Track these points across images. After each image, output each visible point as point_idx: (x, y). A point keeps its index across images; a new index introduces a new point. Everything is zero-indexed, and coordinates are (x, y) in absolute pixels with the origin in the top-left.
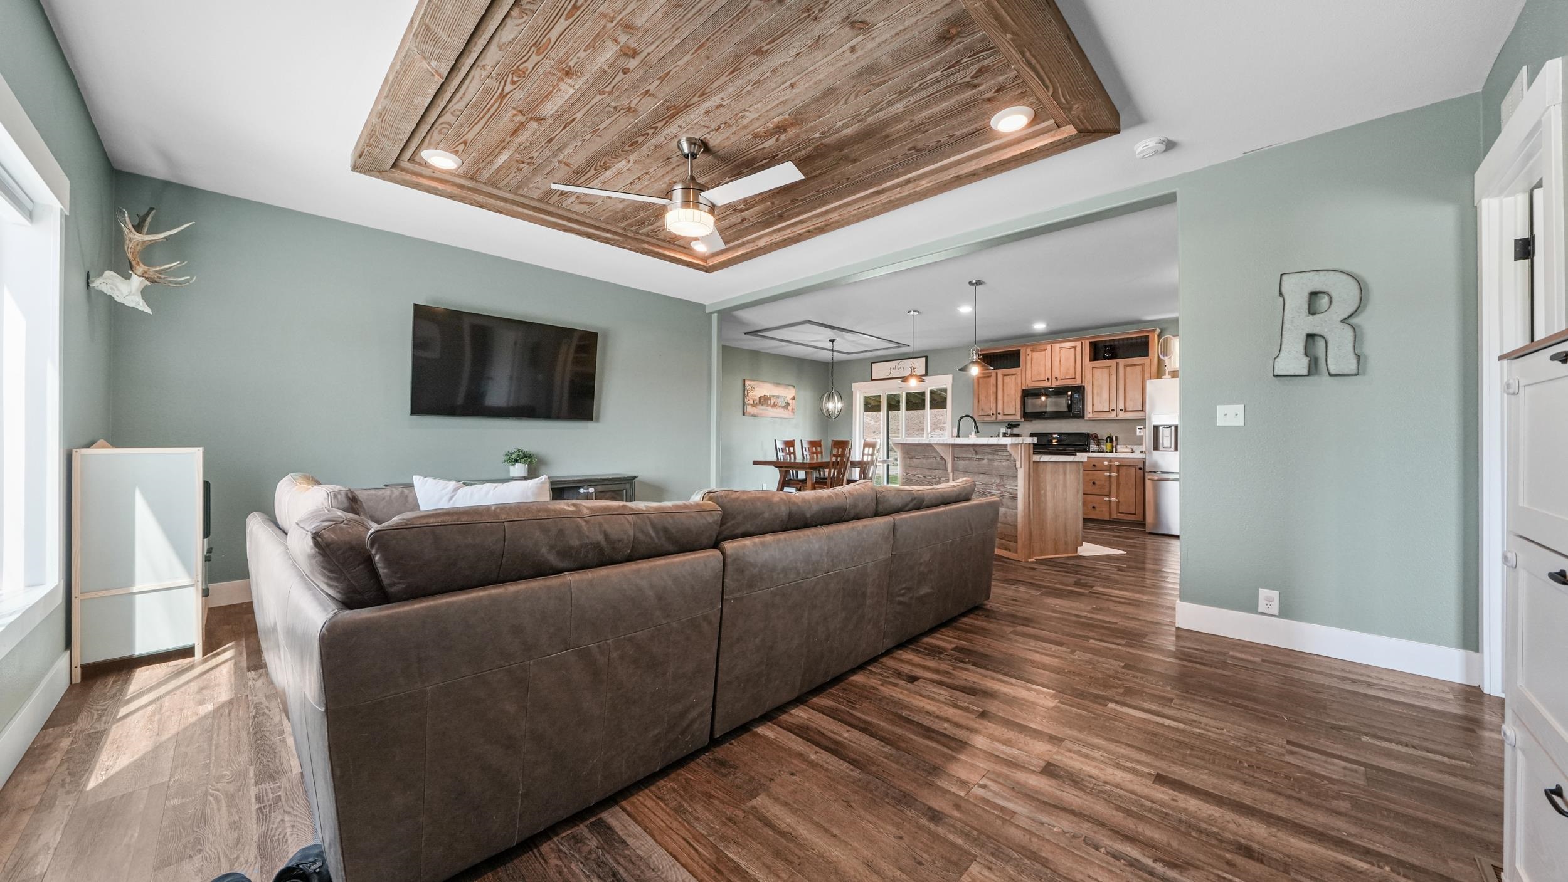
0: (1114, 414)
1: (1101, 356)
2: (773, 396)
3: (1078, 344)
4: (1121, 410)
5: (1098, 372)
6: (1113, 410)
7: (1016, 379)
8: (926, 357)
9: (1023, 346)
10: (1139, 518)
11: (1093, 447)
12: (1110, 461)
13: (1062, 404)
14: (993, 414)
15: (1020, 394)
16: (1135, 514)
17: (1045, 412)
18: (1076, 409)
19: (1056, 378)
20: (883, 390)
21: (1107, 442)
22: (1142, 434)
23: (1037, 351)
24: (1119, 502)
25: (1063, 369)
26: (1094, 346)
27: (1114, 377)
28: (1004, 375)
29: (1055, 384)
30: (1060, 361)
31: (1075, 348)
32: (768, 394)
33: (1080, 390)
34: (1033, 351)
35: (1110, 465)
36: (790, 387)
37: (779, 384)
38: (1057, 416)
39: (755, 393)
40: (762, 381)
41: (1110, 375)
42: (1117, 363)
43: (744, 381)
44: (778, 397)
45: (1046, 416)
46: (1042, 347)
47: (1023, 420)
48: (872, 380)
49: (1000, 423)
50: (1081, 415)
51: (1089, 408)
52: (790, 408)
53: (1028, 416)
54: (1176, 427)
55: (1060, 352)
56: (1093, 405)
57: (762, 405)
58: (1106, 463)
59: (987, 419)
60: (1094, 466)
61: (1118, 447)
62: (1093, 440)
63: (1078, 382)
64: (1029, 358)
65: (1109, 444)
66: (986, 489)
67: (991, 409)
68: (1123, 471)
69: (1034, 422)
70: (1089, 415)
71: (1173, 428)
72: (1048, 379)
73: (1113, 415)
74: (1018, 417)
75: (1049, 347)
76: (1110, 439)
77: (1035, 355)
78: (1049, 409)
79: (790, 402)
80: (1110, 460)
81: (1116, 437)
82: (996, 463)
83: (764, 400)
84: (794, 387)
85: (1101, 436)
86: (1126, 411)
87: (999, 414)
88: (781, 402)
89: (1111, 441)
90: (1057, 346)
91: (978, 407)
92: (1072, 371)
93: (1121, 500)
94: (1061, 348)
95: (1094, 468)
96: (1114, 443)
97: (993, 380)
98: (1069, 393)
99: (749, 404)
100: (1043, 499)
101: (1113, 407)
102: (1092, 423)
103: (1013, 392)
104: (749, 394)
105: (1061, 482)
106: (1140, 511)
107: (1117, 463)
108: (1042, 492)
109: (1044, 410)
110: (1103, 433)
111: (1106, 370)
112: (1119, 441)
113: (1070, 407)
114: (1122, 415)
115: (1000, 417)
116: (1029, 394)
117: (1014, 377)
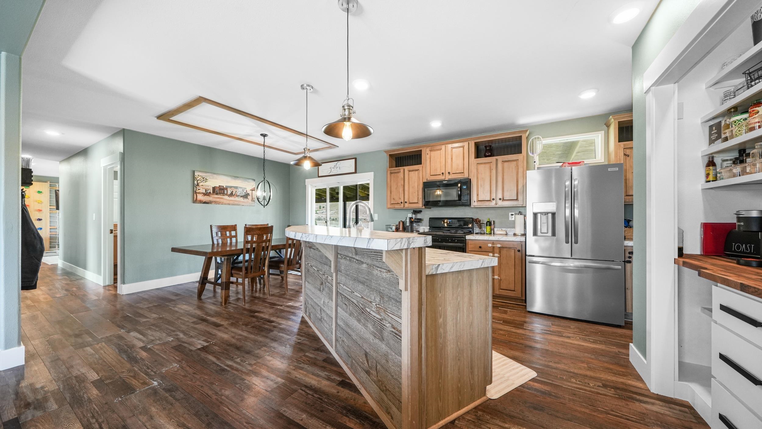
0: (494, 202)
1: (483, 154)
2: (231, 187)
3: (466, 144)
4: (500, 199)
5: (481, 167)
6: (493, 199)
7: (419, 174)
8: (356, 159)
9: (424, 147)
10: (518, 294)
11: (477, 230)
12: (493, 244)
13: (453, 194)
14: (401, 203)
15: (421, 186)
16: (514, 291)
17: (440, 201)
18: (464, 198)
19: (449, 173)
20: (327, 184)
21: (487, 225)
22: (513, 219)
23: (434, 150)
24: (501, 280)
25: (454, 165)
26: (477, 145)
27: (494, 171)
28: (410, 171)
29: (448, 177)
30: (452, 159)
31: (463, 147)
32: (224, 185)
33: (467, 183)
34: (431, 151)
35: (493, 247)
36: (250, 181)
37: (238, 177)
38: (448, 204)
39: (207, 184)
40: (214, 174)
41: (491, 170)
42: (497, 160)
43: (194, 172)
44: (236, 188)
45: (440, 204)
46: (438, 147)
47: (424, 207)
48: (319, 177)
49: (407, 209)
50: (468, 204)
51: (474, 198)
52: (250, 197)
53: (429, 204)
54: (553, 214)
55: (452, 150)
56: (478, 195)
57: (217, 194)
58: (490, 245)
59: (397, 206)
60: (480, 247)
61: (496, 229)
62: (477, 224)
63: (466, 176)
64: (428, 156)
65: (488, 227)
66: (365, 307)
67: (400, 199)
68: (504, 252)
69: (432, 209)
70: (474, 204)
71: (550, 215)
72: (443, 174)
73: (493, 204)
74: (420, 205)
75: (443, 147)
76: (489, 223)
77: (433, 153)
78: (442, 199)
79: (250, 192)
80: (493, 242)
81: (494, 222)
82: (375, 272)
83: (220, 191)
84: (254, 180)
85: (483, 221)
86: (504, 200)
87: (406, 202)
88: (239, 192)
89: (490, 225)
90: (450, 146)
91: (391, 196)
92: (461, 166)
93: (503, 277)
94: (452, 148)
95: (480, 250)
96: (492, 227)
97: (401, 175)
98: (459, 185)
99: (199, 193)
100: (441, 330)
101: (494, 197)
102: (475, 210)
103: (416, 185)
104: (200, 184)
105: (466, 299)
106: (519, 288)
107: (499, 246)
108: (441, 320)
109: (439, 199)
110: (484, 219)
111: (487, 166)
112: (496, 224)
113: (460, 196)
114: (501, 203)
115: (407, 205)
116: (428, 186)
117: (417, 172)
